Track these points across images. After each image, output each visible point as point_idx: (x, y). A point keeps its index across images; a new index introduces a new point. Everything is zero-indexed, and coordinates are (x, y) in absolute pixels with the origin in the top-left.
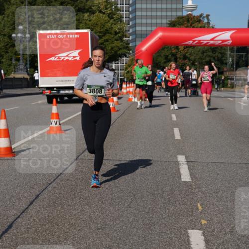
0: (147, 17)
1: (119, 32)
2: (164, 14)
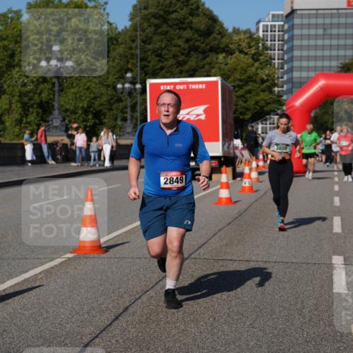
0: (309, 58)
1: (267, 80)
2: (334, 53)
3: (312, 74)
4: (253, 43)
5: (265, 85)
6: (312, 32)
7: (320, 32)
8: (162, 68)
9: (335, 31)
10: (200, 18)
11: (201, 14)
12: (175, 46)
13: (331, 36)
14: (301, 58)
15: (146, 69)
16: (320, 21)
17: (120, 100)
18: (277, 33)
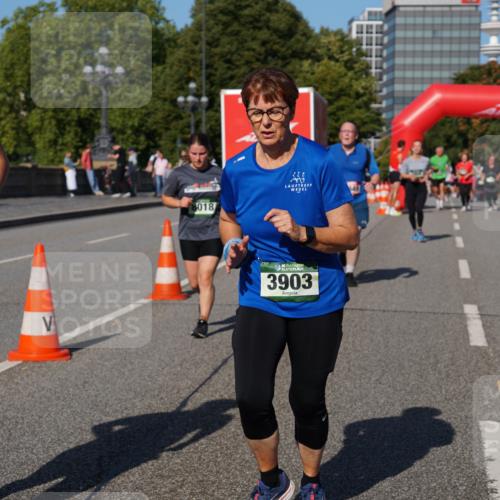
1: (364, 94)
2: (446, 61)
3: (418, 87)
4: (346, 47)
5: (360, 100)
6: (419, 34)
7: (428, 34)
8: (232, 78)
9: (446, 34)
10: (279, 15)
11: (281, 10)
12: (248, 50)
13: (442, 40)
14: (404, 67)
15: (212, 78)
16: (428, 20)
17: (179, 117)
18: (374, 35)
